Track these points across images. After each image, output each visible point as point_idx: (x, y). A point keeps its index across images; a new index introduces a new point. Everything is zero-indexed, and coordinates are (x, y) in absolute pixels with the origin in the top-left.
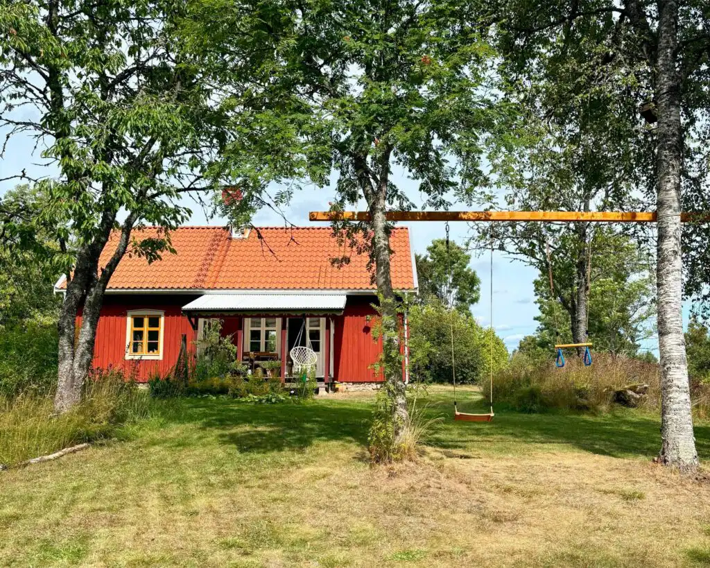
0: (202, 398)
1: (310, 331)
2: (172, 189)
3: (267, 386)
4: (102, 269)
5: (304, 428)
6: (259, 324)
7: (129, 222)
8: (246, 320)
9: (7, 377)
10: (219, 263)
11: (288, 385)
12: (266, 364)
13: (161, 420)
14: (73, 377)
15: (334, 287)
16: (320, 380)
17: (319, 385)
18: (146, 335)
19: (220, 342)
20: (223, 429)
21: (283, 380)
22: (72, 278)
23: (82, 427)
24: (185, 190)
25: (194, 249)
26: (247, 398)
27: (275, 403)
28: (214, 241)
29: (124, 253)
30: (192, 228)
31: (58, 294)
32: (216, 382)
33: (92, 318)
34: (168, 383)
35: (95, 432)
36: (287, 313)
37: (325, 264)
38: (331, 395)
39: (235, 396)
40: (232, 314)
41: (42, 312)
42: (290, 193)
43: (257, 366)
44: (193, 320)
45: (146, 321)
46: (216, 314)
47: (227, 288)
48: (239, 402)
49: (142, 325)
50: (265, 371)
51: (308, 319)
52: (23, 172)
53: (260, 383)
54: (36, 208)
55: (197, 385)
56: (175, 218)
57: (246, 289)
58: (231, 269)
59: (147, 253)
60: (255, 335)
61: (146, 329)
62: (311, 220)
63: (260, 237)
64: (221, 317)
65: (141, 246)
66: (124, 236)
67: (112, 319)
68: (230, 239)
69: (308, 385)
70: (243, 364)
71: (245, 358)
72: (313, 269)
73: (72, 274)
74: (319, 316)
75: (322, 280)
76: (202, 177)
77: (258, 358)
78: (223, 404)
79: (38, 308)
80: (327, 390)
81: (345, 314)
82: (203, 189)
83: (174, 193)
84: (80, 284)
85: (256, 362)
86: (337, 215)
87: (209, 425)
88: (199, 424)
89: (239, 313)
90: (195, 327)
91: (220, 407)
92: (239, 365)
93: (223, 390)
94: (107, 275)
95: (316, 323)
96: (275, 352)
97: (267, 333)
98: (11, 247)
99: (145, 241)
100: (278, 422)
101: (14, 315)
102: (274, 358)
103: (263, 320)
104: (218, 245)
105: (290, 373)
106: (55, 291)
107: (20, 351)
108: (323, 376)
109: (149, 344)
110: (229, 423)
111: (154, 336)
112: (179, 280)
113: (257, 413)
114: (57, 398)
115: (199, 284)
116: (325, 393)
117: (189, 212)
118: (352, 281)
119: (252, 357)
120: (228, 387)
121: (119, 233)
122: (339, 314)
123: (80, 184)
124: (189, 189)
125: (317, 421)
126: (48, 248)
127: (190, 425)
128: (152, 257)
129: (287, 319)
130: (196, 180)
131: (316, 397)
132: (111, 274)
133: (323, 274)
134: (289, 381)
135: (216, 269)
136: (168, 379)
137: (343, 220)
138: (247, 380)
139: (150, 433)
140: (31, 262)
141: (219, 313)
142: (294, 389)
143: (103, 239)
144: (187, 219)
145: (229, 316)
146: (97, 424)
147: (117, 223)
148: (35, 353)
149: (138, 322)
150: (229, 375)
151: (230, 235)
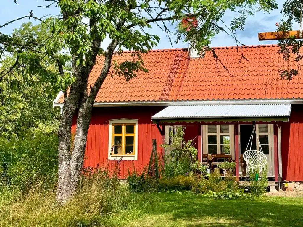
0: (170, 193)
1: (260, 136)
2: (143, 20)
3: (224, 184)
4: (91, 87)
5: (260, 222)
6: (215, 130)
7: (111, 49)
8: (204, 126)
9: (21, 175)
10: (180, 79)
11: (242, 183)
12: (222, 165)
13: (139, 211)
14: (70, 175)
15: (280, 97)
16: (271, 179)
17: (270, 184)
18: (124, 140)
19: (183, 146)
20: (190, 220)
21: (238, 179)
22: (68, 95)
23: (78, 216)
24: (153, 20)
25: (160, 68)
26: (208, 194)
27: (232, 199)
28: (176, 61)
29: (107, 74)
30: (158, 51)
31: (56, 107)
32: (181, 179)
33: (84, 127)
34: (143, 179)
35: (87, 220)
36: (238, 121)
37: (275, 77)
38: (281, 193)
39: (198, 191)
40: (192, 122)
41: (43, 122)
42: (243, 19)
43: (215, 166)
44: (161, 127)
45: (124, 128)
46: (180, 121)
47: (188, 100)
48: (201, 197)
49: (120, 132)
50: (221, 171)
51: (257, 126)
52: (31, 13)
53: (218, 181)
54: (40, 41)
55: (167, 182)
56: (146, 44)
57: (203, 100)
58: (190, 84)
59: (125, 72)
60: (212, 139)
61: (124, 135)
62: (260, 40)
63: (215, 56)
64: (183, 124)
65: (120, 68)
66: (108, 60)
67: (97, 127)
68: (189, 59)
69: (260, 184)
70: (203, 165)
71: (204, 159)
72: (260, 82)
73: (68, 91)
74: (267, 123)
75: (269, 91)
76: (166, 9)
77: (215, 160)
78: (188, 198)
79: (41, 119)
80: (277, 188)
81: (291, 121)
82: (168, 19)
83: (146, 24)
84: (74, 99)
85: (214, 163)
86: (284, 35)
87: (178, 216)
88: (170, 215)
89: (199, 121)
90: (163, 133)
91: (186, 201)
92: (199, 165)
93: (187, 187)
94: (95, 92)
95: (265, 129)
96: (230, 155)
97: (222, 137)
98: (23, 72)
99: (123, 63)
100: (235, 216)
101: (23, 125)
102: (228, 159)
103: (218, 127)
104: (179, 64)
105: (244, 173)
106: (54, 105)
107: (30, 154)
108: (273, 176)
109: (127, 147)
110: (194, 215)
111: (130, 140)
112: (149, 94)
113: (216, 207)
114: (57, 192)
115: (165, 97)
116: (275, 191)
117: (158, 39)
118: (296, 91)
119: (210, 159)
120: (191, 184)
121: (103, 58)
122: (285, 121)
123: (75, 18)
124: (157, 19)
125: (271, 216)
126: (50, 72)
127: (162, 216)
128: (129, 76)
129: (239, 126)
130: (162, 12)
131: (267, 194)
132: (97, 91)
133: (269, 87)
134: (242, 179)
135: (179, 84)
136: (142, 177)
137: (290, 38)
138: (207, 178)
139: (131, 222)
140: (38, 83)
141: (182, 121)
142: (248, 187)
143: (91, 63)
144: (156, 45)
145: (190, 123)
146: (89, 214)
147: (102, 50)
148: (41, 155)
149: (118, 129)
150: (192, 174)
151: (189, 55)
